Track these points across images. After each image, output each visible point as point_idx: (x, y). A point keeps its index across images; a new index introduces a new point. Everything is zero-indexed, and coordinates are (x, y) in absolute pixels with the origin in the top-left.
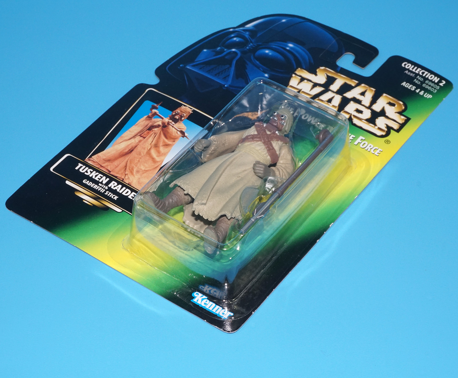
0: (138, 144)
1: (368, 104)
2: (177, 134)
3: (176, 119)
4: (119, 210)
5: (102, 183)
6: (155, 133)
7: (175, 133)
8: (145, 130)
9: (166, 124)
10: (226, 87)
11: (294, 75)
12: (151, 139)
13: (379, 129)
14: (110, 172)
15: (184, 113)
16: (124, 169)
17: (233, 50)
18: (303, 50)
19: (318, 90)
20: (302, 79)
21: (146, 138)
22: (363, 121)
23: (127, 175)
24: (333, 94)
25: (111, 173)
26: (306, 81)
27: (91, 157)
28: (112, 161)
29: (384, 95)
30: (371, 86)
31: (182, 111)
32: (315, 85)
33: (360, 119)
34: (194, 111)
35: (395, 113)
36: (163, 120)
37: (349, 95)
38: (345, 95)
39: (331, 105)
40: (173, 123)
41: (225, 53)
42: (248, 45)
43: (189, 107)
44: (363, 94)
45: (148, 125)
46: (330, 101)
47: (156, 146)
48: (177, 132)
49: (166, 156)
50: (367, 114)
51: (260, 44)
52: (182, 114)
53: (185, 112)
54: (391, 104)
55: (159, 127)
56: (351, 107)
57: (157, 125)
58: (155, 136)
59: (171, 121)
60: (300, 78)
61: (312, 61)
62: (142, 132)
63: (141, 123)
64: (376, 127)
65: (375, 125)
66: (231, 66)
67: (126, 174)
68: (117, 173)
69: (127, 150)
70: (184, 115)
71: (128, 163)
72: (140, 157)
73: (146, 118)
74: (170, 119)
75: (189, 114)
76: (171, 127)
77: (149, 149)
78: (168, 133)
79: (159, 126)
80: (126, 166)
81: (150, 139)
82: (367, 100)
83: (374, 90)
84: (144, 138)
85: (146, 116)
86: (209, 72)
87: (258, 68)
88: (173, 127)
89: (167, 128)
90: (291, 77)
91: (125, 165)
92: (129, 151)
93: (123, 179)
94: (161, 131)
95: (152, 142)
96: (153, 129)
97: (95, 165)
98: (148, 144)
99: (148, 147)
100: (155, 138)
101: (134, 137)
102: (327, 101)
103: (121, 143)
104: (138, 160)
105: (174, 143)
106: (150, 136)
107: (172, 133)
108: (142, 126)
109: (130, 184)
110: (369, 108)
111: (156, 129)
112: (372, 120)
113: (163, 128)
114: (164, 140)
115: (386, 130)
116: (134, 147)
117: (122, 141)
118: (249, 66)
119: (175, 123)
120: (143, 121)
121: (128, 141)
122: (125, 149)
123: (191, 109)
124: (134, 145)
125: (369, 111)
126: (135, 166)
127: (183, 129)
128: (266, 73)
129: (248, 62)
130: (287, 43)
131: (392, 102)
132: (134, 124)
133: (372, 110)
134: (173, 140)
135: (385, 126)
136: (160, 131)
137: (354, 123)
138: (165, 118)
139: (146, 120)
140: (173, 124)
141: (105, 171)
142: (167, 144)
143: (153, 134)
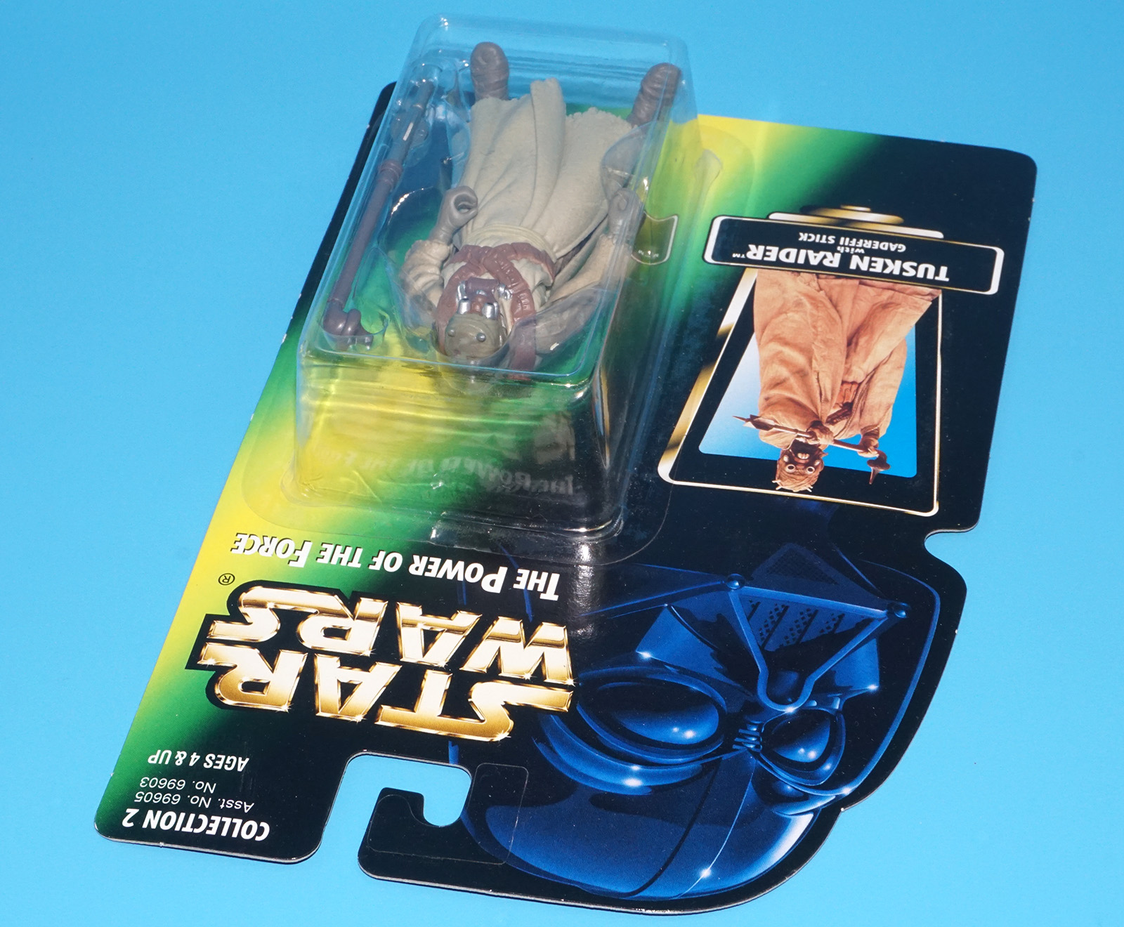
0: (846, 363)
1: (320, 661)
2: (771, 416)
3: (804, 452)
4: (776, 217)
5: (861, 256)
6: (827, 400)
7: (779, 417)
8: (857, 400)
9: (817, 432)
10: (732, 580)
11: (570, 682)
12: (824, 385)
13: (262, 605)
14: (861, 283)
15: (793, 473)
16: (834, 298)
17: (790, 710)
18: (586, 777)
19: (478, 661)
20: (538, 678)
21: (840, 382)
22: (313, 611)
23: (817, 288)
24: (429, 659)
25: (857, 282)
26: (528, 676)
27: (935, 302)
28: (877, 308)
29: (285, 708)
30: (335, 722)
31: (801, 477)
32: (493, 673)
33: (322, 612)
34: (774, 487)
35: (235, 666)
36: (833, 439)
37: (385, 673)
38: (397, 668)
39: (421, 626)
40: (801, 440)
41: (808, 690)
42: (758, 739)
43: (791, 491)
44: (347, 690)
45: (858, 414)
46: (430, 637)
47: (802, 374)
48: (775, 421)
49: (760, 361)
50: (311, 633)
51: (725, 757)
52: (797, 469)
53: (792, 476)
54: (255, 686)
55: (829, 417)
56: (362, 638)
57: (837, 422)
58: (821, 394)
59: (811, 442)
60: (548, 680)
61: (541, 747)
62: (859, 394)
63: (881, 415)
64: (270, 605)
65: (276, 611)
66: (762, 648)
67: (821, 289)
68: (842, 285)
69: (862, 341)
70: (790, 468)
71: (835, 315)
72: (819, 337)
73: (878, 430)
74: (816, 447)
75: (777, 475)
76: (799, 430)
77: (814, 361)
78: (796, 413)
79: (833, 420)
80: (835, 306)
81: (827, 383)
82: (329, 675)
83: (320, 714)
84: (844, 382)
85: (882, 433)
86: (813, 613)
87: (683, 672)
88: (796, 431)
89: (809, 424)
90: (575, 674)
91: (839, 308)
92: (854, 340)
93: (818, 278)
94: (817, 410)
95: (818, 379)
96: (838, 409)
97: (909, 288)
98: (823, 372)
99: (819, 365)
100: (818, 392)
101: (870, 377)
102: (437, 633)
103: (889, 353)
104: (819, 329)
105: (766, 395)
106: (833, 390)
107: (785, 416)
108: (873, 407)
109: (796, 274)
110: (312, 654)
111: (833, 411)
112: (291, 620)
113: (815, 419)
114: (794, 393)
115: (242, 609)
116: (852, 354)
117: (892, 359)
118: (711, 667)
119: (796, 442)
120: (879, 422)
121: (878, 362)
122: (868, 342)
123: (782, 490)
124: (855, 358)
125: (308, 644)
126: (815, 312)
127: (768, 435)
128: (653, 662)
129: (723, 678)
130: (650, 787)
131: (257, 694)
132: (898, 406)
133: (302, 649)
134: (772, 400)
135: (248, 620)
136: (819, 411)
137: (336, 596)
138: (832, 444)
139: (876, 426)
140: (798, 436)
141: (874, 282)
142: (778, 387)
143: (829, 398)
